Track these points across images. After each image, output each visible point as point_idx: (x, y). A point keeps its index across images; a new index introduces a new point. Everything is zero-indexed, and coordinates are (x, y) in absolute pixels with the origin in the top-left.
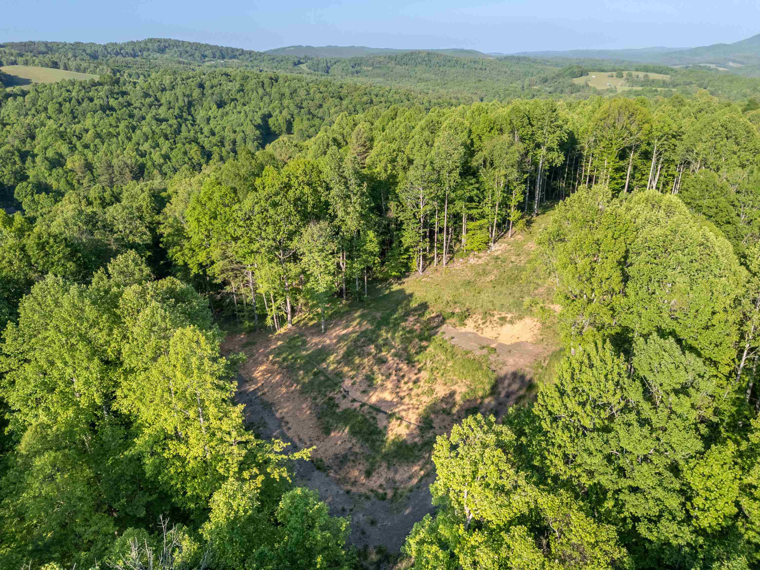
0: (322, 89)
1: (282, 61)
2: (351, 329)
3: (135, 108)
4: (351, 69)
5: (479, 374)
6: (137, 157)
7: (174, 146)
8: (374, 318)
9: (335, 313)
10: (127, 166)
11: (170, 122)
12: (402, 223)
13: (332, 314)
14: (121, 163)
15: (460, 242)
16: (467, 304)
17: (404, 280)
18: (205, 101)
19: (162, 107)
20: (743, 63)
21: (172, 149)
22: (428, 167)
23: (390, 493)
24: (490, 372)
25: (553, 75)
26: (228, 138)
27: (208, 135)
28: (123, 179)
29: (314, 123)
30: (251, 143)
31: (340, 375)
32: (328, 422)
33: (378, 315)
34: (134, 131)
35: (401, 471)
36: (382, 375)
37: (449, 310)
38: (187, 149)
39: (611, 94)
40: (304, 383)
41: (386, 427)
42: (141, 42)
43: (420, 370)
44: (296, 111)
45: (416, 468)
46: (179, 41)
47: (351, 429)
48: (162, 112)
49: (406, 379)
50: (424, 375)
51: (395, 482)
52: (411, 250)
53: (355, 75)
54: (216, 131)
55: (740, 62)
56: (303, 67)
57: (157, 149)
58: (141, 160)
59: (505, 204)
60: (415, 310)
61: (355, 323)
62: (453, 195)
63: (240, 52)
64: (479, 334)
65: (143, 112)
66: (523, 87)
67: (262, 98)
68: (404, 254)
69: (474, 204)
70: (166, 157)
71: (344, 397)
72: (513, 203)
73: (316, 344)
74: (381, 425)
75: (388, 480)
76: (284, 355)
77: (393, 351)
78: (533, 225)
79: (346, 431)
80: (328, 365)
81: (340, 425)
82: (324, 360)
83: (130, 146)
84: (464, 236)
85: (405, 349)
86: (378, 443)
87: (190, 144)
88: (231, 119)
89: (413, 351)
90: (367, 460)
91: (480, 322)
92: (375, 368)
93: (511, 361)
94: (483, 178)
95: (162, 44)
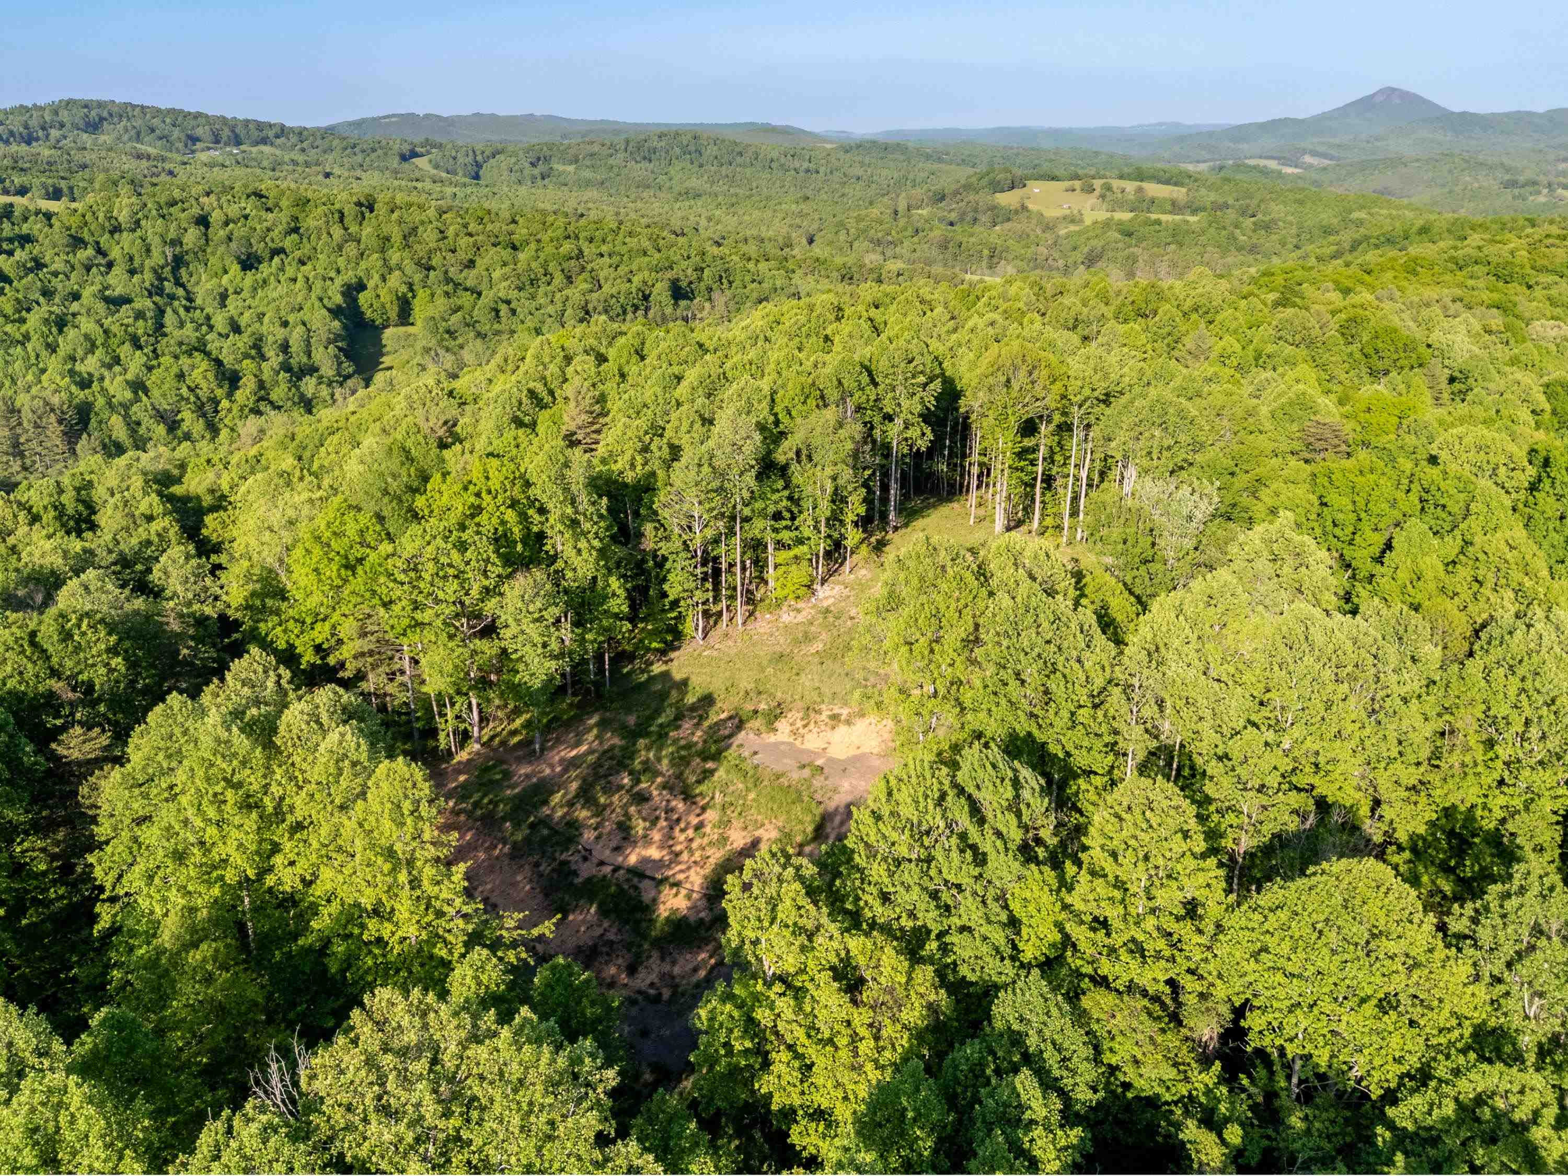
0: (472, 227)
1: (374, 150)
2: (584, 748)
3: (56, 274)
4: (529, 170)
5: (797, 809)
6: (74, 388)
7: (154, 363)
8: (624, 727)
9: (555, 719)
10: (52, 410)
11: (137, 305)
12: (665, 559)
13: (550, 722)
14: (38, 403)
15: (766, 583)
16: (779, 694)
17: (673, 655)
18: (213, 254)
19: (116, 270)
20: (1332, 158)
21: (150, 369)
22: (706, 469)
23: (666, 994)
24: (814, 804)
25: (954, 187)
26: (271, 339)
27: (224, 332)
28: (42, 438)
29: (459, 303)
30: (321, 349)
31: (573, 825)
32: (562, 899)
33: (632, 720)
34: (61, 331)
35: (681, 961)
36: (645, 820)
37: (749, 707)
38: (185, 368)
39: (1073, 228)
40: (515, 843)
41: (654, 901)
42: (42, 109)
43: (704, 809)
44: (417, 277)
45: (703, 956)
46: (134, 107)
47: (600, 907)
48: (118, 282)
49: (682, 825)
50: (711, 816)
51: (673, 978)
52: (682, 603)
53: (539, 182)
54: (243, 322)
55: (1324, 156)
56: (420, 162)
57: (117, 369)
58: (81, 395)
59: (835, 519)
60: (693, 708)
61: (590, 737)
62: (747, 512)
63: (277, 130)
64: (798, 743)
65: (73, 284)
66: (896, 212)
67: (340, 248)
68: (672, 609)
69: (784, 523)
70: (138, 387)
71: (585, 859)
72: (850, 517)
73: (528, 776)
74: (647, 897)
75: (662, 976)
76: (476, 797)
77: (659, 780)
78: (887, 549)
79: (593, 910)
80: (553, 809)
81: (582, 902)
82: (545, 802)
83: (54, 364)
84: (771, 574)
85: (679, 776)
86: (644, 925)
87: (190, 355)
88: (275, 295)
89: (693, 779)
90: (629, 951)
91: (799, 724)
92: (632, 809)
93: (845, 785)
94: (797, 479)
95: (93, 113)
